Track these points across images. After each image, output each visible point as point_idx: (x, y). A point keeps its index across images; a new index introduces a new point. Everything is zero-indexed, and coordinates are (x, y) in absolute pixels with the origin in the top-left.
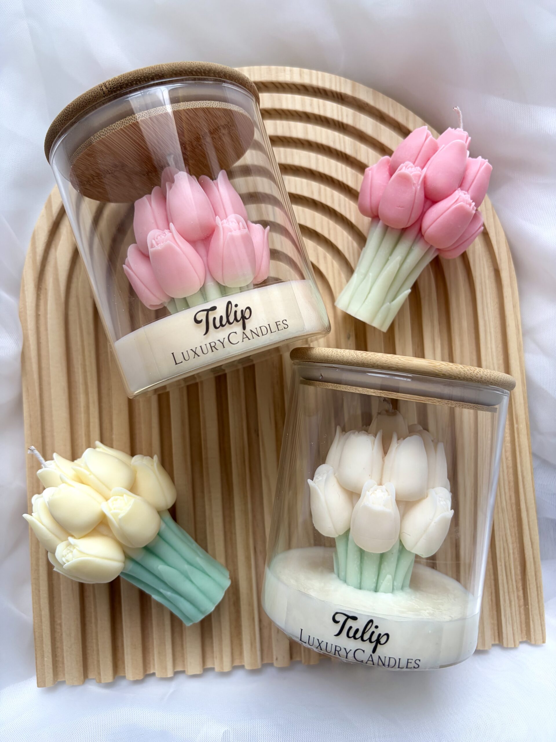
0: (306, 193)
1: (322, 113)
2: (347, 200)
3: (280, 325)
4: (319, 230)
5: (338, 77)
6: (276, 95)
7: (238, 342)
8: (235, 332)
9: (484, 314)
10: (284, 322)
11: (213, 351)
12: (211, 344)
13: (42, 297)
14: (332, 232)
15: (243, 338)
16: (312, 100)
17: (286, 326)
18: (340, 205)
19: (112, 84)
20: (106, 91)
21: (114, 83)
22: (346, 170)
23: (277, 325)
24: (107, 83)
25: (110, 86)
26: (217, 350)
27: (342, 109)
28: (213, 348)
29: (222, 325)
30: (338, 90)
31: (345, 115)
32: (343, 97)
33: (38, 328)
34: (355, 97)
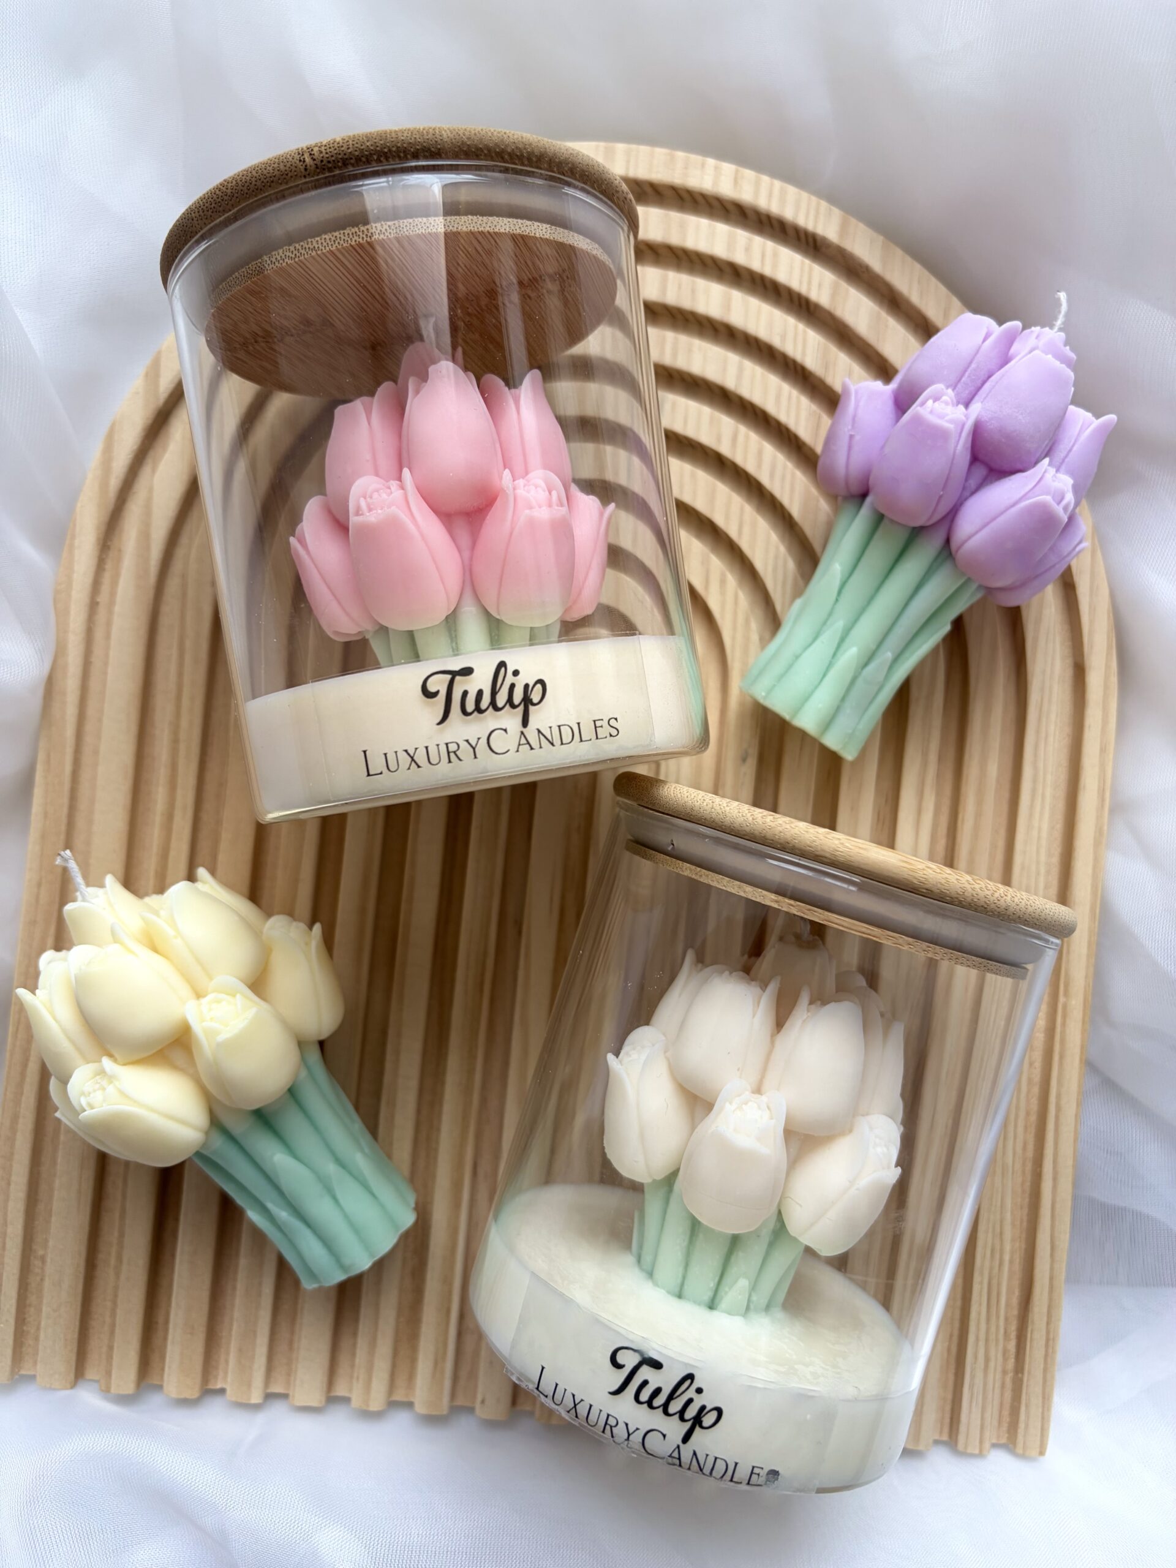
0: (705, 438)
1: (768, 271)
2: (790, 465)
3: (602, 727)
4: (719, 520)
5: (814, 199)
6: (675, 216)
7: (508, 751)
8: (504, 728)
9: (1036, 755)
10: (613, 722)
11: (450, 762)
12: (449, 745)
13: (109, 566)
14: (746, 530)
15: (519, 745)
16: (750, 240)
17: (614, 732)
18: (772, 475)
19: (327, 153)
20: (311, 166)
21: (330, 152)
22: (799, 402)
23: (596, 727)
24: (316, 149)
25: (322, 155)
26: (460, 760)
27: (811, 270)
28: (452, 755)
29: (478, 709)
30: (810, 227)
31: (815, 283)
32: (819, 244)
33: (90, 630)
34: (845, 249)
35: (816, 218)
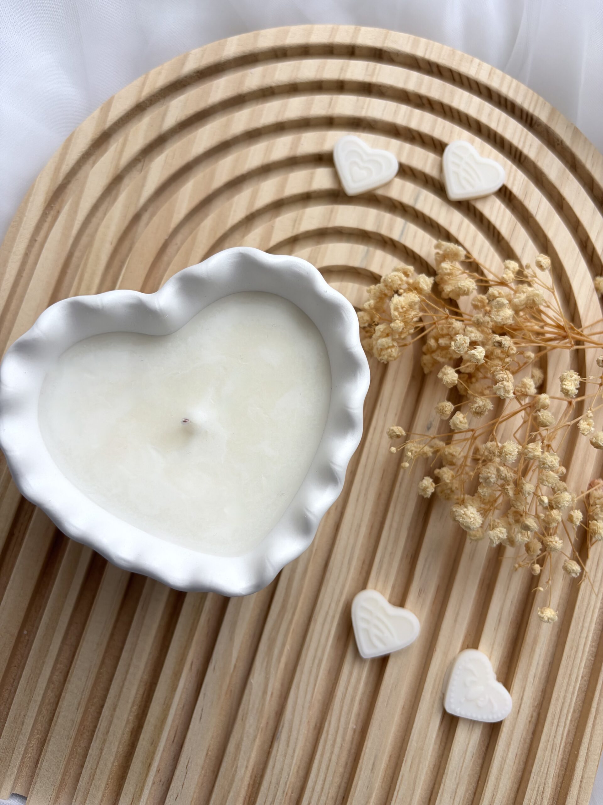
30: (531, 110)
31: (528, 143)
32: (534, 122)
33: (26, 255)
34: (550, 128)
35: (536, 106)
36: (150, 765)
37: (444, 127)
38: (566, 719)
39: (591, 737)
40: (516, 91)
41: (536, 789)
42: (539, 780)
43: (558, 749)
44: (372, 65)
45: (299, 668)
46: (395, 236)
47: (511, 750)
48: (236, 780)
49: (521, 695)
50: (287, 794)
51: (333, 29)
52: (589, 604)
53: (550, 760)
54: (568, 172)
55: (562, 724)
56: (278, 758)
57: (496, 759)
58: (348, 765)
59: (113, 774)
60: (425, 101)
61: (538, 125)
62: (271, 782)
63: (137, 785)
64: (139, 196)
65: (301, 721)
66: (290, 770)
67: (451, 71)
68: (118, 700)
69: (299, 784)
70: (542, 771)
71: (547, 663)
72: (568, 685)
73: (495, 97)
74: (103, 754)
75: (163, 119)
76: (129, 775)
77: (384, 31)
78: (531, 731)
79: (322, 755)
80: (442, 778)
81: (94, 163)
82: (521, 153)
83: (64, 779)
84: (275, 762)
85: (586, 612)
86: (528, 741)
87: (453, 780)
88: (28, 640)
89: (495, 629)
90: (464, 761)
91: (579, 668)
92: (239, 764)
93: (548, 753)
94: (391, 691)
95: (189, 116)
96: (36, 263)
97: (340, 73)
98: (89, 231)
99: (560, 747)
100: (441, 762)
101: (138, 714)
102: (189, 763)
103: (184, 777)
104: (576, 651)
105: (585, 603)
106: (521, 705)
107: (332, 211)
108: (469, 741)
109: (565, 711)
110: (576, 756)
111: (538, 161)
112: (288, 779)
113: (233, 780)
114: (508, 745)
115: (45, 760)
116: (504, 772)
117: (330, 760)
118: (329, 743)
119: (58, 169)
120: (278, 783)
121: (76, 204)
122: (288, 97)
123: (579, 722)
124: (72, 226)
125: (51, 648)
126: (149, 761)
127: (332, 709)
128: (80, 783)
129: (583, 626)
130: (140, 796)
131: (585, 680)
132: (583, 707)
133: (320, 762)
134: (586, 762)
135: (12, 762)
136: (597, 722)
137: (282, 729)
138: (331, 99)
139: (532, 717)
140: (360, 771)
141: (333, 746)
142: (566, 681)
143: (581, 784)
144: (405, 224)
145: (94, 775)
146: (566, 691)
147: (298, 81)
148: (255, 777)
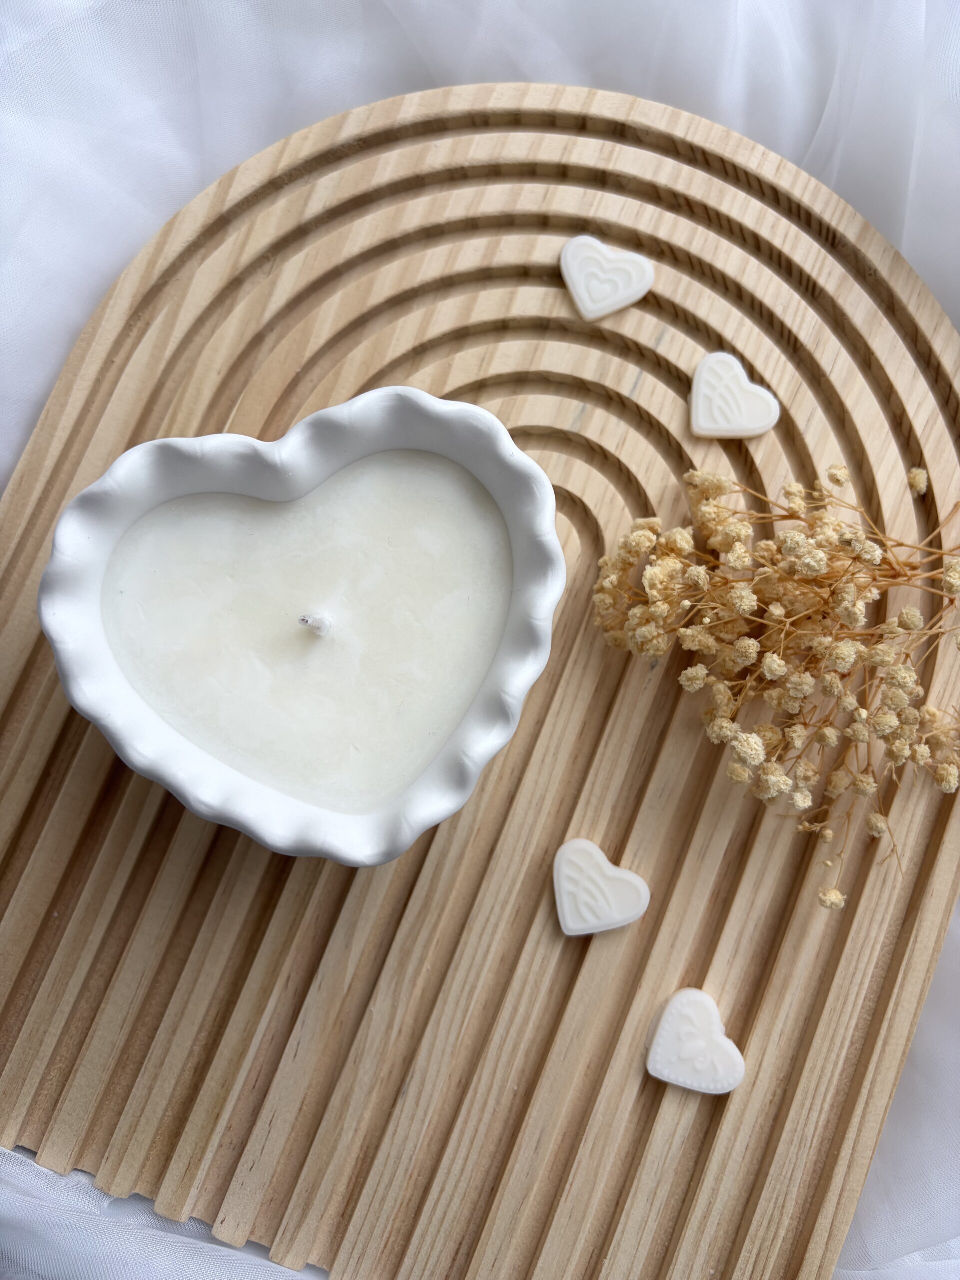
5: (843, 202)
6: (717, 182)
13: (134, 333)
16: (779, 221)
27: (825, 259)
30: (834, 224)
31: (826, 271)
32: (837, 241)
33: (98, 382)
34: (860, 251)
35: (841, 218)
36: (218, 1117)
37: (706, 240)
38: (824, 1101)
39: (860, 1131)
40: (815, 194)
41: (773, 1201)
42: (778, 1187)
43: (808, 1145)
44: (609, 145)
45: (441, 996)
46: (625, 390)
47: (739, 1138)
48: (339, 1148)
49: (760, 1060)
50: (411, 1177)
51: (557, 90)
52: (867, 936)
53: (797, 1159)
54: (880, 314)
55: (817, 1107)
56: (401, 1121)
57: (717, 1150)
58: (503, 1142)
59: (164, 1129)
60: (682, 202)
61: (843, 246)
62: (389, 1155)
63: (197, 1144)
64: (264, 309)
65: (438, 1072)
66: (418, 1140)
67: (722, 161)
68: (181, 1019)
69: (429, 1164)
70: (784, 1174)
71: (802, 1018)
72: (830, 1050)
73: (784, 202)
74: (153, 1095)
75: (306, 204)
76: (186, 1129)
77: (630, 98)
78: (772, 1116)
79: (466, 1122)
80: (636, 1171)
81: (204, 259)
82: (815, 285)
83: (93, 1131)
84: (398, 1126)
85: (862, 948)
86: (767, 1130)
87: (653, 1175)
88: (59, 927)
89: (729, 962)
90: (670, 1149)
91: (846, 1028)
92: (346, 1126)
93: (794, 1149)
94: (572, 1040)
95: (343, 201)
96: (110, 394)
97: (563, 154)
98: (188, 354)
99: (812, 1141)
100: (637, 1149)
101: (206, 1044)
102: (275, 1118)
103: (265, 1137)
104: (845, 1003)
105: (863, 934)
106: (758, 1074)
107: (536, 349)
108: (679, 1120)
109: (823, 1089)
110: (836, 1158)
111: (839, 296)
112: (414, 1152)
113: (334, 1148)
114: (737, 1131)
115: (68, 1099)
116: (727, 1170)
117: (477, 1131)
118: (477, 1106)
119: (152, 263)
120: (399, 1158)
121: (174, 316)
122: (486, 184)
123: (843, 1109)
124: (165, 345)
125: (91, 938)
126: (217, 1110)
127: (486, 1058)
128: (115, 1135)
129: (856, 968)
130: (200, 1161)
131: (856, 1049)
132: (850, 1088)
133: (462, 1132)
134: (849, 1167)
135: (20, 1098)
136: (869, 1110)
137: (411, 1081)
138: (548, 191)
139: (774, 1095)
140: (519, 1150)
141: (483, 1110)
142: (827, 1044)
143: (840, 1199)
144: (641, 373)
145: (136, 1126)
146: (826, 1059)
147: (502, 161)
148: (368, 1148)
